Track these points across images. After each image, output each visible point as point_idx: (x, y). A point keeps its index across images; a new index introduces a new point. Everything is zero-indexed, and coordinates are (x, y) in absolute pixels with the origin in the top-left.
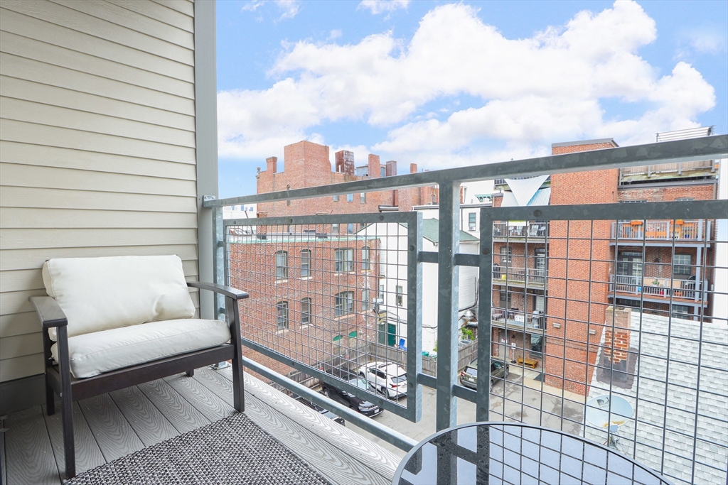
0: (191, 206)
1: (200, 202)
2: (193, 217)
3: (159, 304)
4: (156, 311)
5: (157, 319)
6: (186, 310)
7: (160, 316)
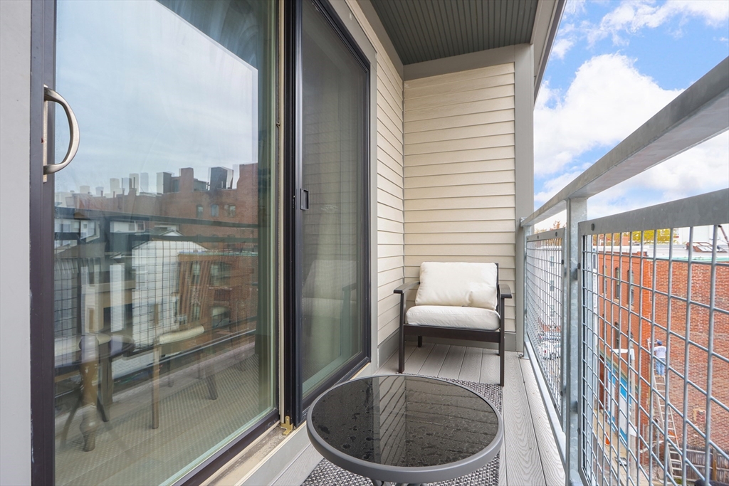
0: (511, 227)
1: (518, 224)
2: (513, 235)
3: (470, 296)
4: (469, 300)
5: (470, 305)
6: (488, 303)
7: (472, 304)
